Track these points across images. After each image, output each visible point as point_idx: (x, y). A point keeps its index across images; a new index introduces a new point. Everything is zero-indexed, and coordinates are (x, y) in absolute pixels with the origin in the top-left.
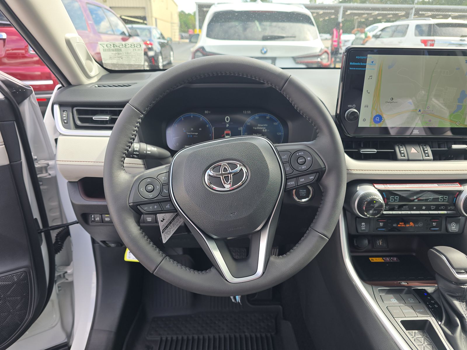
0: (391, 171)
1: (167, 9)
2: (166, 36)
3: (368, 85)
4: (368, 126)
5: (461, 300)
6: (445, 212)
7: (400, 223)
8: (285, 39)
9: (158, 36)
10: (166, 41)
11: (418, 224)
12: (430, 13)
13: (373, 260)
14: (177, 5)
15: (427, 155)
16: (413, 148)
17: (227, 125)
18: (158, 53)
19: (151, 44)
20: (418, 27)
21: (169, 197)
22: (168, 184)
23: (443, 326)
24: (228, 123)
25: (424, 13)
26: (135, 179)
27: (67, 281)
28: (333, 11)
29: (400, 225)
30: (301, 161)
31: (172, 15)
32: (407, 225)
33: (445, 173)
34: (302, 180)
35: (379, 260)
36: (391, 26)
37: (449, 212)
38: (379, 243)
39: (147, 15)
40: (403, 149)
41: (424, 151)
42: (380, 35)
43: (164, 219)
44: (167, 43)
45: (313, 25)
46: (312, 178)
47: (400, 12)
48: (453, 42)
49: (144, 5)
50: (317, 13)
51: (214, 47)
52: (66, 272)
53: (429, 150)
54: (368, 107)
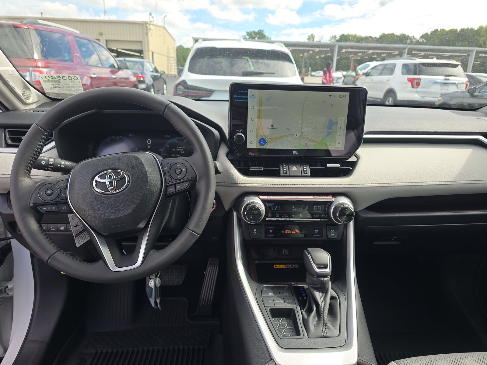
0: (272, 184)
1: (164, 43)
2: (159, 70)
3: (251, 114)
4: (255, 148)
5: (321, 291)
6: (319, 220)
7: (287, 230)
8: (265, 75)
9: (151, 70)
10: (159, 75)
11: (302, 231)
12: (423, 53)
13: (277, 266)
14: (175, 41)
15: (305, 172)
16: (294, 167)
17: (149, 147)
18: (150, 85)
19: (143, 77)
20: (405, 66)
21: (65, 200)
22: (66, 189)
23: (304, 313)
24: (149, 145)
25: (417, 52)
26: (37, 185)
27: (8, 296)
28: (328, 49)
29: (287, 232)
30: (178, 171)
31: (168, 49)
32: (293, 232)
33: (317, 187)
34: (179, 187)
35: (283, 266)
36: (380, 65)
37: (322, 219)
38: (285, 252)
39: (144, 49)
40: (286, 168)
41: (303, 169)
42: (370, 72)
43: (77, 225)
44: (160, 77)
45: (291, 62)
46: (186, 185)
47: (394, 51)
48: (437, 81)
49: (141, 40)
50: (314, 51)
51: (195, 81)
52: (7, 287)
53: (308, 169)
54: (253, 132)
